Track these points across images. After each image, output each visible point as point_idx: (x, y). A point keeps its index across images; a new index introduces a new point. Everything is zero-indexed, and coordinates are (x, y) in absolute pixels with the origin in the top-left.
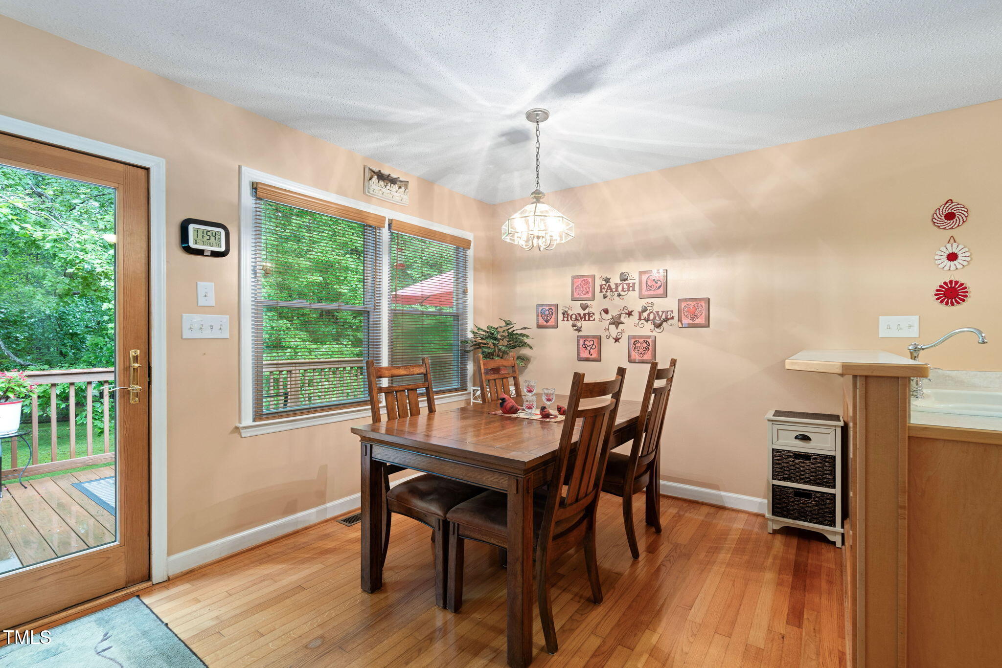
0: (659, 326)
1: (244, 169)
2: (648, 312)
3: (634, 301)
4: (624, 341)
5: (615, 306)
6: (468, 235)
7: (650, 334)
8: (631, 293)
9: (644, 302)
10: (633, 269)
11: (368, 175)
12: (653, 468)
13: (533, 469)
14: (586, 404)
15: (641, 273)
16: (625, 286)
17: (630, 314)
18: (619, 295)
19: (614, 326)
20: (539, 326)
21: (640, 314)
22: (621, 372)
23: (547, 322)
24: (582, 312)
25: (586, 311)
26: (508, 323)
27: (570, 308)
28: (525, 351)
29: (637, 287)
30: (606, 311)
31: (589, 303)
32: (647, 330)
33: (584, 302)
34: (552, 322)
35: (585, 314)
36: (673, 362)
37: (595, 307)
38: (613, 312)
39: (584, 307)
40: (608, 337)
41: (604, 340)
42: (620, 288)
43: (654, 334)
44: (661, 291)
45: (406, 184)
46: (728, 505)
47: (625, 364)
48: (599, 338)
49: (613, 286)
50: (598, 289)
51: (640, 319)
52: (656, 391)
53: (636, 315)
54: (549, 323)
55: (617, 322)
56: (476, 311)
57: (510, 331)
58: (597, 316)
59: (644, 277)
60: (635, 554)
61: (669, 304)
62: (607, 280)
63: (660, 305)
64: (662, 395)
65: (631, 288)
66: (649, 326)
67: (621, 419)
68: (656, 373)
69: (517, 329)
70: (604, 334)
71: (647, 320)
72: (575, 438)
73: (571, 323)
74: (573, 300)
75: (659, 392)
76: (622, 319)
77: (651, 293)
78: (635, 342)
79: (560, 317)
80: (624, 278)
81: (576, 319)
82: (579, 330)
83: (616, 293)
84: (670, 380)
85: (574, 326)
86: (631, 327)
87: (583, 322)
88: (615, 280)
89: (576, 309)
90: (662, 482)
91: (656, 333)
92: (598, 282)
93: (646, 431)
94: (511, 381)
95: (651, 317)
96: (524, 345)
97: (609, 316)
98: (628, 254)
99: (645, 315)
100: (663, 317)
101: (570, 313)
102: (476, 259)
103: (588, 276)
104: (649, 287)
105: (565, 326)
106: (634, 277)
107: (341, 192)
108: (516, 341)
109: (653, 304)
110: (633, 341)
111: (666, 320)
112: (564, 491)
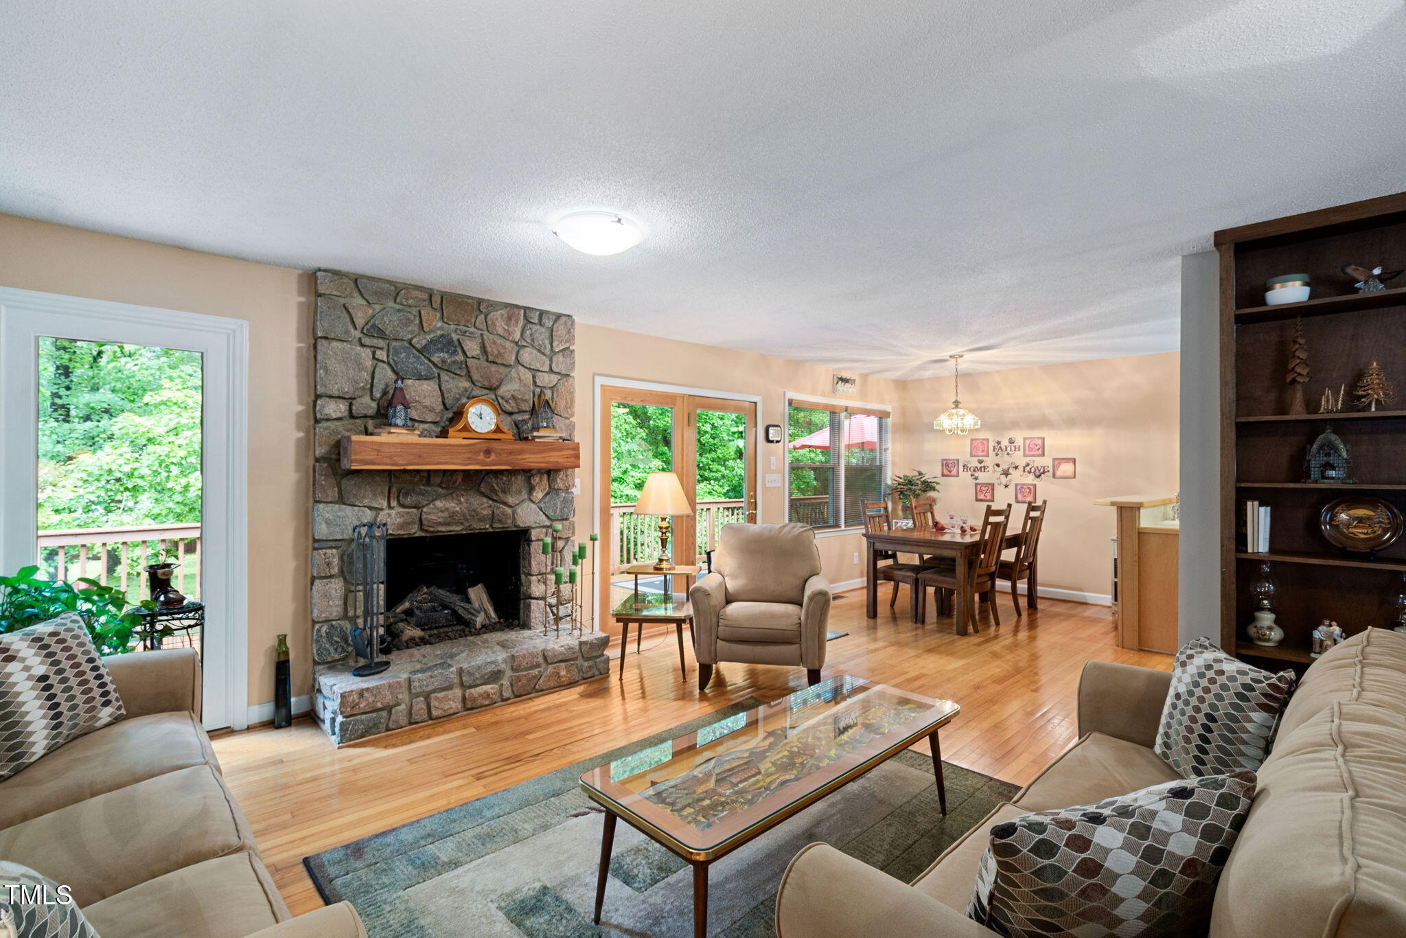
0: (1038, 477)
1: (787, 393)
2: (1030, 467)
3: (1019, 458)
4: (1012, 488)
5: (1005, 462)
6: (888, 408)
7: (1032, 482)
8: (1017, 452)
9: (1027, 460)
10: (1019, 436)
11: (835, 381)
12: (1032, 567)
13: (969, 546)
14: (992, 519)
15: (1025, 439)
16: (1013, 448)
17: (1016, 468)
18: (1008, 454)
19: (1004, 476)
20: (943, 475)
21: (1024, 468)
22: (1009, 506)
23: (950, 472)
24: (979, 466)
25: (982, 465)
26: (920, 474)
27: (969, 462)
28: (932, 494)
29: (1022, 449)
30: (998, 465)
31: (984, 459)
32: (1029, 479)
33: (980, 458)
34: (954, 472)
35: (981, 468)
36: (1045, 502)
37: (989, 461)
38: (1004, 466)
39: (980, 462)
40: (1000, 484)
41: (996, 486)
42: (1009, 449)
43: (1034, 482)
44: (1040, 452)
45: (854, 381)
46: (1090, 602)
47: (1013, 502)
48: (993, 485)
49: (1003, 448)
50: (991, 449)
51: (1024, 471)
52: (1031, 518)
53: (1021, 469)
54: (952, 473)
55: (1006, 473)
56: (894, 464)
57: (922, 480)
58: (991, 469)
59: (1027, 442)
60: (1019, 614)
61: (1046, 461)
62: (999, 443)
63: (1039, 462)
64: (1037, 522)
65: (1017, 449)
66: (1031, 476)
67: (1009, 533)
68: (1032, 508)
69: (928, 477)
70: (996, 482)
71: (1030, 472)
72: (987, 537)
73: (970, 473)
74: (972, 455)
75: (1034, 519)
76: (1010, 471)
77: (1033, 453)
78: (1019, 488)
79: (961, 468)
80: (1011, 442)
81: (974, 470)
82: (976, 478)
83: (1006, 453)
84: (1043, 512)
85: (972, 475)
86: (1017, 477)
87: (979, 473)
88: (1005, 443)
89: (974, 463)
90: (1038, 588)
91: (1036, 482)
92: (991, 444)
93: (1025, 544)
94: (929, 514)
95: (1033, 470)
96: (934, 489)
97: (1000, 469)
98: (1015, 425)
99: (1028, 468)
100: (1042, 471)
101: (969, 466)
102: (894, 424)
103: (983, 439)
104: (1031, 449)
105: (965, 476)
106: (1019, 442)
107: (823, 395)
108: (928, 486)
109: (1034, 461)
110: (1019, 487)
111: (1044, 472)
112: (982, 556)
